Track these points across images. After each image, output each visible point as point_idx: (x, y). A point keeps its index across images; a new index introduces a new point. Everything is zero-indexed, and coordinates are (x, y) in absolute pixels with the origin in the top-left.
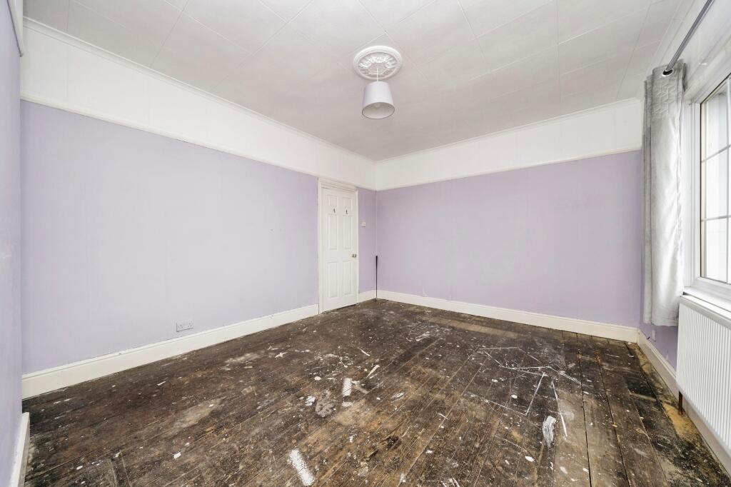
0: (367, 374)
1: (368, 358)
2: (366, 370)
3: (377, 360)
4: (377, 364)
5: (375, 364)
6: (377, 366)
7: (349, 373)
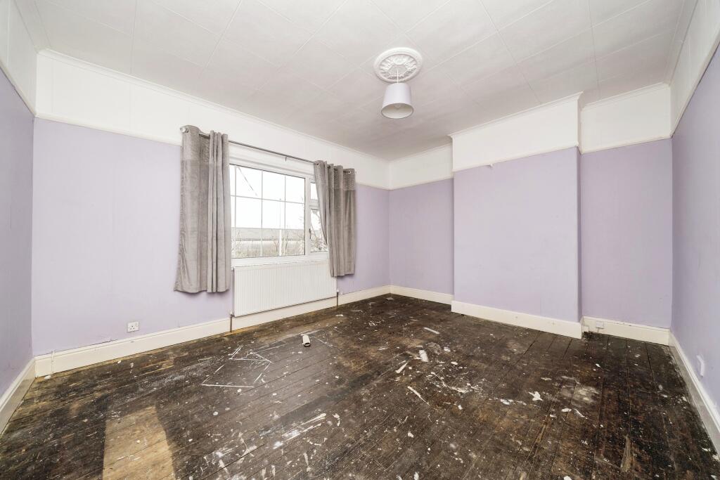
0: (409, 365)
1: (410, 383)
2: (410, 368)
3: (398, 379)
4: (399, 375)
5: (400, 374)
6: (398, 372)
7: (426, 366)
